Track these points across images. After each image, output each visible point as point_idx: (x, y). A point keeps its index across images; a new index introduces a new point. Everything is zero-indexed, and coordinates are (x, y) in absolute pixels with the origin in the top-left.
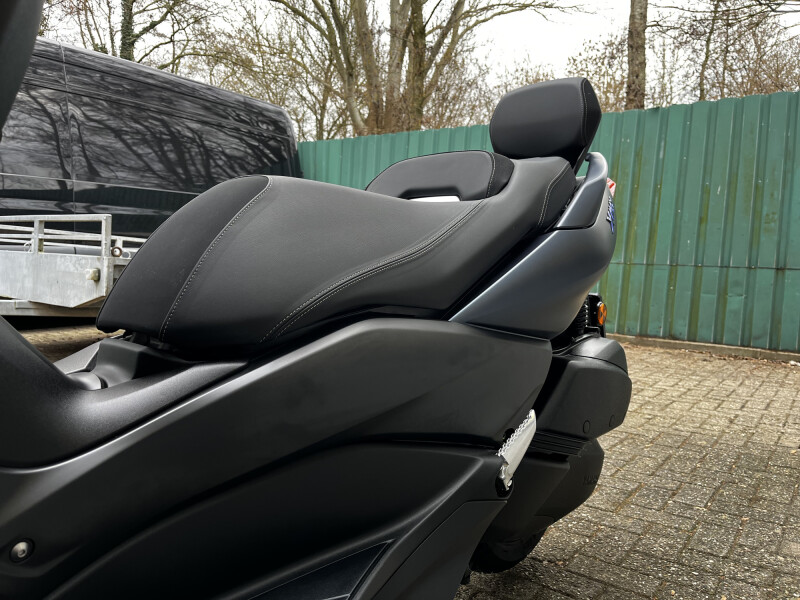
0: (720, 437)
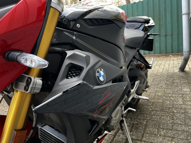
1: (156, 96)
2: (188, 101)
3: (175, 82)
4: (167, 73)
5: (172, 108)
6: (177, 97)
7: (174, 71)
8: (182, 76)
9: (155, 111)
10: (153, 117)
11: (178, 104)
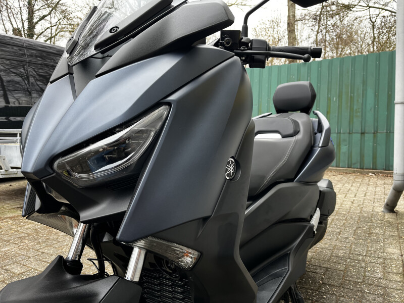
0: (350, 209)
1: (333, 256)
2: (394, 273)
3: (374, 233)
4: (359, 211)
5: (361, 283)
6: (373, 264)
7: (374, 208)
8: (389, 222)
9: (329, 285)
10: (325, 296)
11: (373, 277)
